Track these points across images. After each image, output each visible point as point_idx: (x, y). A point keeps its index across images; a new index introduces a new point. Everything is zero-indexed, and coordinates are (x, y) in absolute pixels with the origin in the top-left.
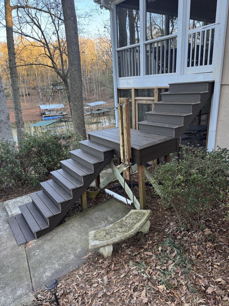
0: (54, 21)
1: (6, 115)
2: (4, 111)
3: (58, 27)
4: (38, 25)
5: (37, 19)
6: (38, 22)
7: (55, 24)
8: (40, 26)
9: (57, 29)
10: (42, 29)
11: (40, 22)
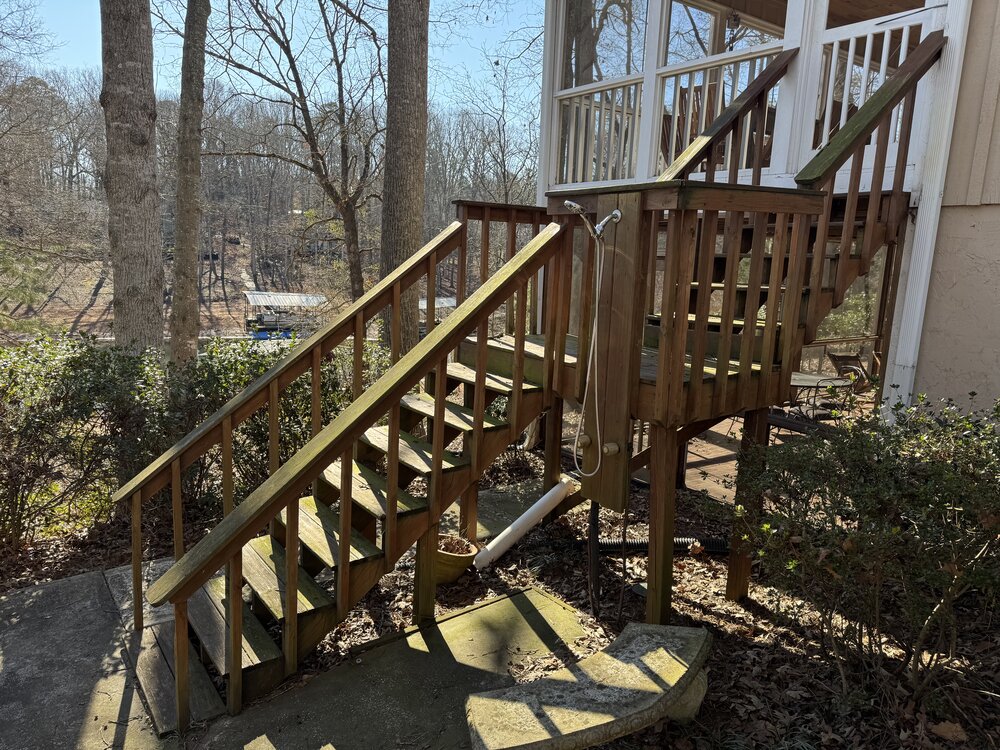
0: (333, 34)
1: (154, 274)
2: (149, 259)
3: (345, 51)
4: (282, 39)
5: (281, 22)
6: (283, 30)
7: (333, 44)
8: (288, 42)
9: (340, 59)
10: (293, 54)
11: (288, 31)
